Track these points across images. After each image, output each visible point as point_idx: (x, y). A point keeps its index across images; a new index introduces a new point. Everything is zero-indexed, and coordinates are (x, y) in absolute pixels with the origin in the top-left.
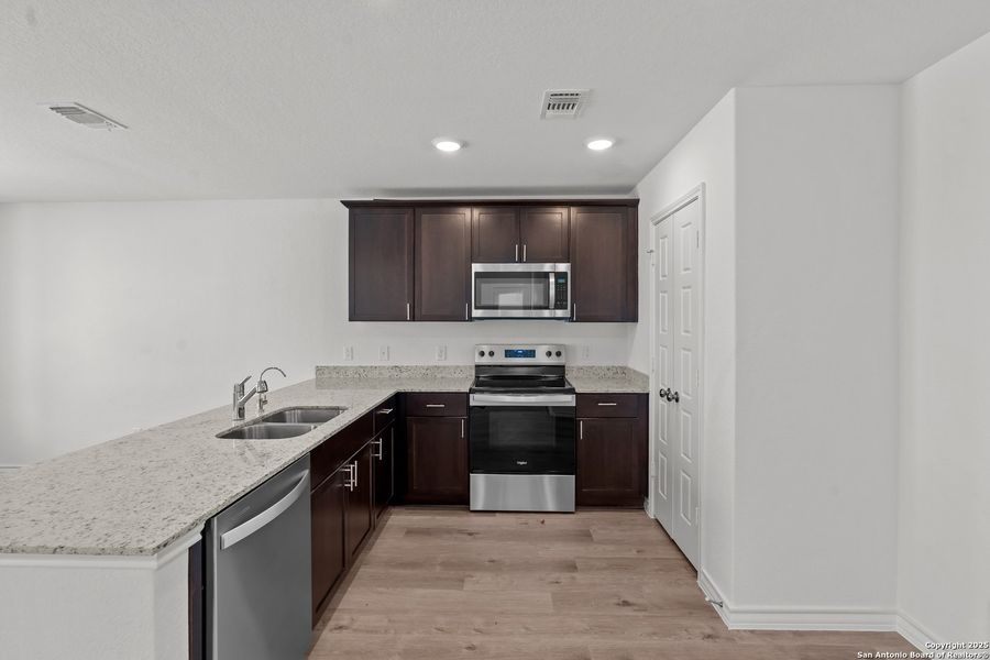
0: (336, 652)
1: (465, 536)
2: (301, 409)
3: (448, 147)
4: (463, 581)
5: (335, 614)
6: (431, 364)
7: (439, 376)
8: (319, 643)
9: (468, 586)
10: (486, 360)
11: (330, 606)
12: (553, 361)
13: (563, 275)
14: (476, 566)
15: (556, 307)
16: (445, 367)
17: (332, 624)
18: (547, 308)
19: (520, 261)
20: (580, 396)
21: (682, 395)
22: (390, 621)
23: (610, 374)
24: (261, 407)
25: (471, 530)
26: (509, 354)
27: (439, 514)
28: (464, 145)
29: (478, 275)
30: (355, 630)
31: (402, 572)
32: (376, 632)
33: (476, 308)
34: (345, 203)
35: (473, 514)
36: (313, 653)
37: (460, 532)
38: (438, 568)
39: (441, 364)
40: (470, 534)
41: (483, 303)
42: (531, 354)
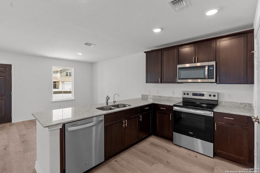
0: (111, 166)
1: (166, 151)
2: (123, 104)
3: (157, 30)
4: (154, 164)
5: (119, 157)
6: (169, 96)
7: (172, 100)
8: (110, 162)
9: (154, 166)
10: (186, 96)
11: (119, 155)
12: (211, 98)
13: (212, 66)
14: (161, 161)
15: (209, 78)
16: (173, 97)
17: (116, 159)
22: (127, 165)
23: (242, 106)
24: (114, 103)
25: (169, 150)
26: (194, 94)
27: (163, 142)
28: (162, 29)
29: (179, 68)
30: (119, 164)
31: (141, 154)
32: (122, 166)
33: (179, 79)
34: (145, 52)
35: (174, 145)
36: (107, 164)
37: (165, 149)
38: (150, 157)
39: (172, 96)
40: (168, 151)
41: (182, 77)
42: (203, 95)
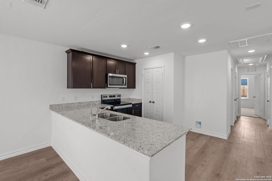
6: (89, 101)
12: (119, 98)
15: (125, 85)
16: (93, 101)
18: (123, 85)
19: (117, 74)
20: (133, 105)
21: (155, 102)
26: (110, 96)
29: (109, 76)
41: (110, 84)
42: (114, 96)
